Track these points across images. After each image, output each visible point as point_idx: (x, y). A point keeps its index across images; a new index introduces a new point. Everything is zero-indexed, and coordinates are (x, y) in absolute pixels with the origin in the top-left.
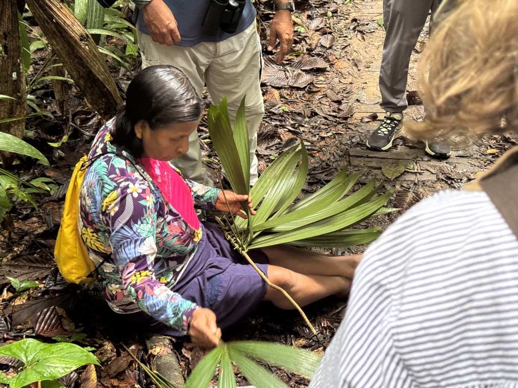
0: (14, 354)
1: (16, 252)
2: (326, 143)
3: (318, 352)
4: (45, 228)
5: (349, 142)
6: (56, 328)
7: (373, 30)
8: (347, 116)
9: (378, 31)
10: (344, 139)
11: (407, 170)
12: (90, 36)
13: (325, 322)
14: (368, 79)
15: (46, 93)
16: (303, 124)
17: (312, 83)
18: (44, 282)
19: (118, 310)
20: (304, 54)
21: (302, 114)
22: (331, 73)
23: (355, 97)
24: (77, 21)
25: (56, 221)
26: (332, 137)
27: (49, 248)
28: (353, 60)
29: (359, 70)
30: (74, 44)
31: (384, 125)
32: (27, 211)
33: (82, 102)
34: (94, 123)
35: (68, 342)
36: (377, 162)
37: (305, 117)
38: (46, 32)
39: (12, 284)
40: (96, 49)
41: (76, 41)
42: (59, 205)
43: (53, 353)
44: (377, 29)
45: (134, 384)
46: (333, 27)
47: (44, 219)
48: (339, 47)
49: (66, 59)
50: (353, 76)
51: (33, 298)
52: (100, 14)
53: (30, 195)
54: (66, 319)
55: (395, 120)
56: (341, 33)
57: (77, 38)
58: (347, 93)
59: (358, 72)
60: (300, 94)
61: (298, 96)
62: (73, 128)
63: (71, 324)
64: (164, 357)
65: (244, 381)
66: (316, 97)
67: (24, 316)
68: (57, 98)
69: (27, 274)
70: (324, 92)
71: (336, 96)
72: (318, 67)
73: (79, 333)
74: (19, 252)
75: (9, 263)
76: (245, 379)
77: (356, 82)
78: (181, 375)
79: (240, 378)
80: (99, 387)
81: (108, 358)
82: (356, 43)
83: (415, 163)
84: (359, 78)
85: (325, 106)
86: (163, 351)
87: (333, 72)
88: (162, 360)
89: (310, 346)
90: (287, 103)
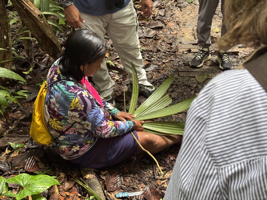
0: (17, 181)
1: (10, 129)
2: (166, 65)
3: (170, 173)
4: (24, 116)
5: (177, 64)
6: (35, 167)
7: (185, 6)
8: (175, 51)
9: (188, 6)
10: (175, 63)
11: (209, 77)
13: (172, 158)
14: (185, 31)
15: (20, 46)
16: (153, 56)
17: (156, 35)
18: (26, 144)
20: (151, 20)
21: (152, 51)
22: (166, 29)
23: (179, 41)
24: (36, 8)
25: (30, 112)
26: (169, 62)
27: (28, 126)
28: (176, 21)
29: (180, 27)
31: (199, 54)
32: (15, 108)
33: (38, 50)
34: (45, 60)
35: (42, 174)
36: (193, 74)
37: (154, 53)
38: (20, 14)
39: (11, 146)
40: (47, 22)
42: (31, 104)
43: (36, 180)
44: (187, 5)
45: (77, 194)
46: (165, 5)
47: (24, 112)
48: (169, 15)
49: (31, 28)
50: (177, 30)
51: (21, 152)
52: (47, 4)
53: (17, 100)
54: (40, 162)
55: (205, 51)
56: (170, 8)
57: (37, 17)
58: (174, 39)
59: (179, 28)
60: (150, 41)
61: (149, 42)
62: (35, 64)
63: (43, 165)
64: (92, 179)
65: (133, 189)
66: (159, 42)
67: (18, 162)
68: (25, 49)
69: (17, 140)
70: (162, 39)
71: (169, 41)
72: (159, 26)
73: (47, 169)
74: (12, 129)
75: (7, 135)
76: (134, 188)
77: (179, 33)
78: (101, 188)
79: (131, 188)
80: (60, 197)
81: (63, 181)
82: (177, 13)
83: (212, 74)
84: (180, 31)
85: (164, 46)
86: (91, 176)
87: (167, 28)
88: (91, 181)
89: (165, 170)
90: (144, 45)
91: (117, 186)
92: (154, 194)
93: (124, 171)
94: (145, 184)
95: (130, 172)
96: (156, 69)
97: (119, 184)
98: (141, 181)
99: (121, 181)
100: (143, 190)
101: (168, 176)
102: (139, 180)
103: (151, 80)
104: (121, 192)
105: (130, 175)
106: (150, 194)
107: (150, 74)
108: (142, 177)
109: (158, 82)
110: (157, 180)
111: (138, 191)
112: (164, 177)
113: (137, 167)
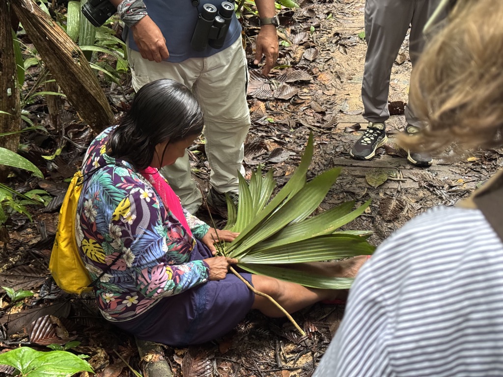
0: (10, 362)
1: (11, 262)
3: (307, 358)
4: (39, 239)
5: (333, 152)
6: (51, 336)
7: (355, 44)
8: (331, 126)
9: (360, 45)
10: (328, 149)
11: (390, 178)
12: (82, 52)
13: (313, 328)
14: (351, 90)
15: (41, 108)
16: (288, 135)
17: (296, 95)
18: (39, 291)
19: (110, 318)
20: (288, 67)
21: (287, 125)
22: (315, 85)
23: (338, 108)
24: (69, 38)
25: (50, 232)
26: (317, 147)
27: (43, 258)
28: (335, 72)
29: (342, 82)
30: (67, 60)
31: (367, 135)
32: (22, 222)
33: (75, 116)
34: (86, 136)
35: (62, 350)
36: (360, 171)
37: (290, 128)
38: (39, 50)
39: (8, 293)
40: (88, 65)
41: (68, 58)
42: (53, 216)
43: (48, 361)
44: (358, 42)
46: (316, 41)
47: (38, 230)
48: (322, 60)
49: (59, 75)
50: (336, 88)
51: (28, 307)
52: (91, 32)
53: (25, 207)
54: (61, 327)
55: (378, 129)
56: (324, 47)
57: (70, 55)
58: (330, 104)
59: (341, 84)
60: (285, 106)
61: (283, 108)
62: (66, 141)
63: (65, 332)
64: (156, 364)
66: (301, 108)
67: (19, 324)
68: (50, 113)
69: (22, 283)
70: (308, 104)
71: (320, 107)
72: (302, 79)
73: (73, 341)
74: (14, 263)
75: (4, 273)
77: (339, 94)
81: (102, 365)
82: (339, 56)
83: (397, 171)
84: (342, 90)
85: (310, 117)
86: (155, 358)
87: (317, 84)
88: (154, 367)
89: (299, 351)
90: (273, 114)
93: (219, 350)
95: (231, 353)
96: (291, 159)
97: (208, 375)
98: (251, 370)
99: (213, 368)
101: (304, 363)
102: (247, 369)
103: (281, 180)
105: (231, 359)
107: (281, 168)
108: (253, 363)
110: (281, 369)
112: (296, 365)
113: (245, 343)
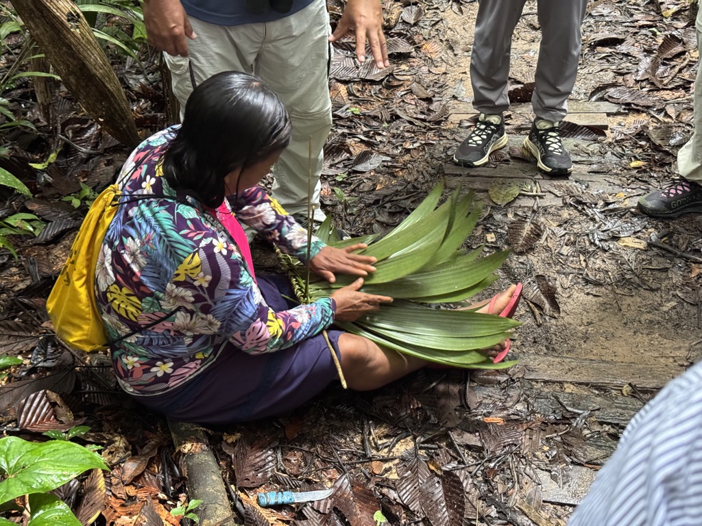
2: (411, 157)
3: (406, 443)
4: (28, 282)
5: (443, 156)
6: (48, 420)
8: (440, 119)
10: (436, 151)
11: (523, 192)
12: (81, 15)
13: (415, 403)
15: (25, 94)
16: (380, 132)
17: (391, 74)
18: (30, 356)
19: (131, 390)
21: (379, 118)
22: (417, 60)
23: (450, 92)
25: (44, 273)
26: (420, 148)
27: (35, 310)
28: (447, 40)
29: (455, 55)
30: (60, 27)
31: (477, 132)
32: (3, 259)
33: (75, 105)
34: (92, 135)
35: (63, 439)
36: (481, 183)
37: (383, 122)
38: (21, 10)
40: (90, 33)
41: (62, 23)
42: (48, 250)
43: (44, 455)
45: (157, 493)
47: (27, 270)
48: (427, 23)
49: (50, 48)
50: (447, 64)
51: (15, 378)
53: (6, 238)
54: (62, 407)
55: (492, 124)
56: (431, 4)
57: (64, 18)
58: (439, 87)
59: (454, 58)
60: (375, 90)
61: (373, 92)
62: (63, 142)
63: (68, 414)
64: (197, 456)
65: (306, 484)
66: (398, 93)
67: (4, 403)
68: (39, 101)
69: (5, 345)
70: (408, 86)
71: (425, 91)
72: (399, 51)
73: (80, 425)
76: (309, 482)
77: (452, 72)
78: (221, 480)
79: (301, 480)
80: (110, 499)
81: (121, 459)
82: (451, 17)
83: (533, 183)
84: (455, 66)
85: (410, 106)
86: (196, 447)
87: (421, 58)
88: (196, 460)
89: (395, 435)
90: (358, 102)
91: (266, 473)
92: (361, 496)
93: (285, 435)
94: (338, 471)
95: (301, 439)
96: (384, 166)
97: (269, 469)
98: (329, 462)
99: (277, 460)
100: (332, 487)
101: (403, 451)
102: (324, 461)
103: (370, 196)
104: (275, 490)
105: (301, 446)
106: (352, 498)
107: (370, 179)
108: (332, 452)
109: (387, 202)
110: (371, 460)
111: (320, 488)
112: (391, 454)
113: (321, 425)
